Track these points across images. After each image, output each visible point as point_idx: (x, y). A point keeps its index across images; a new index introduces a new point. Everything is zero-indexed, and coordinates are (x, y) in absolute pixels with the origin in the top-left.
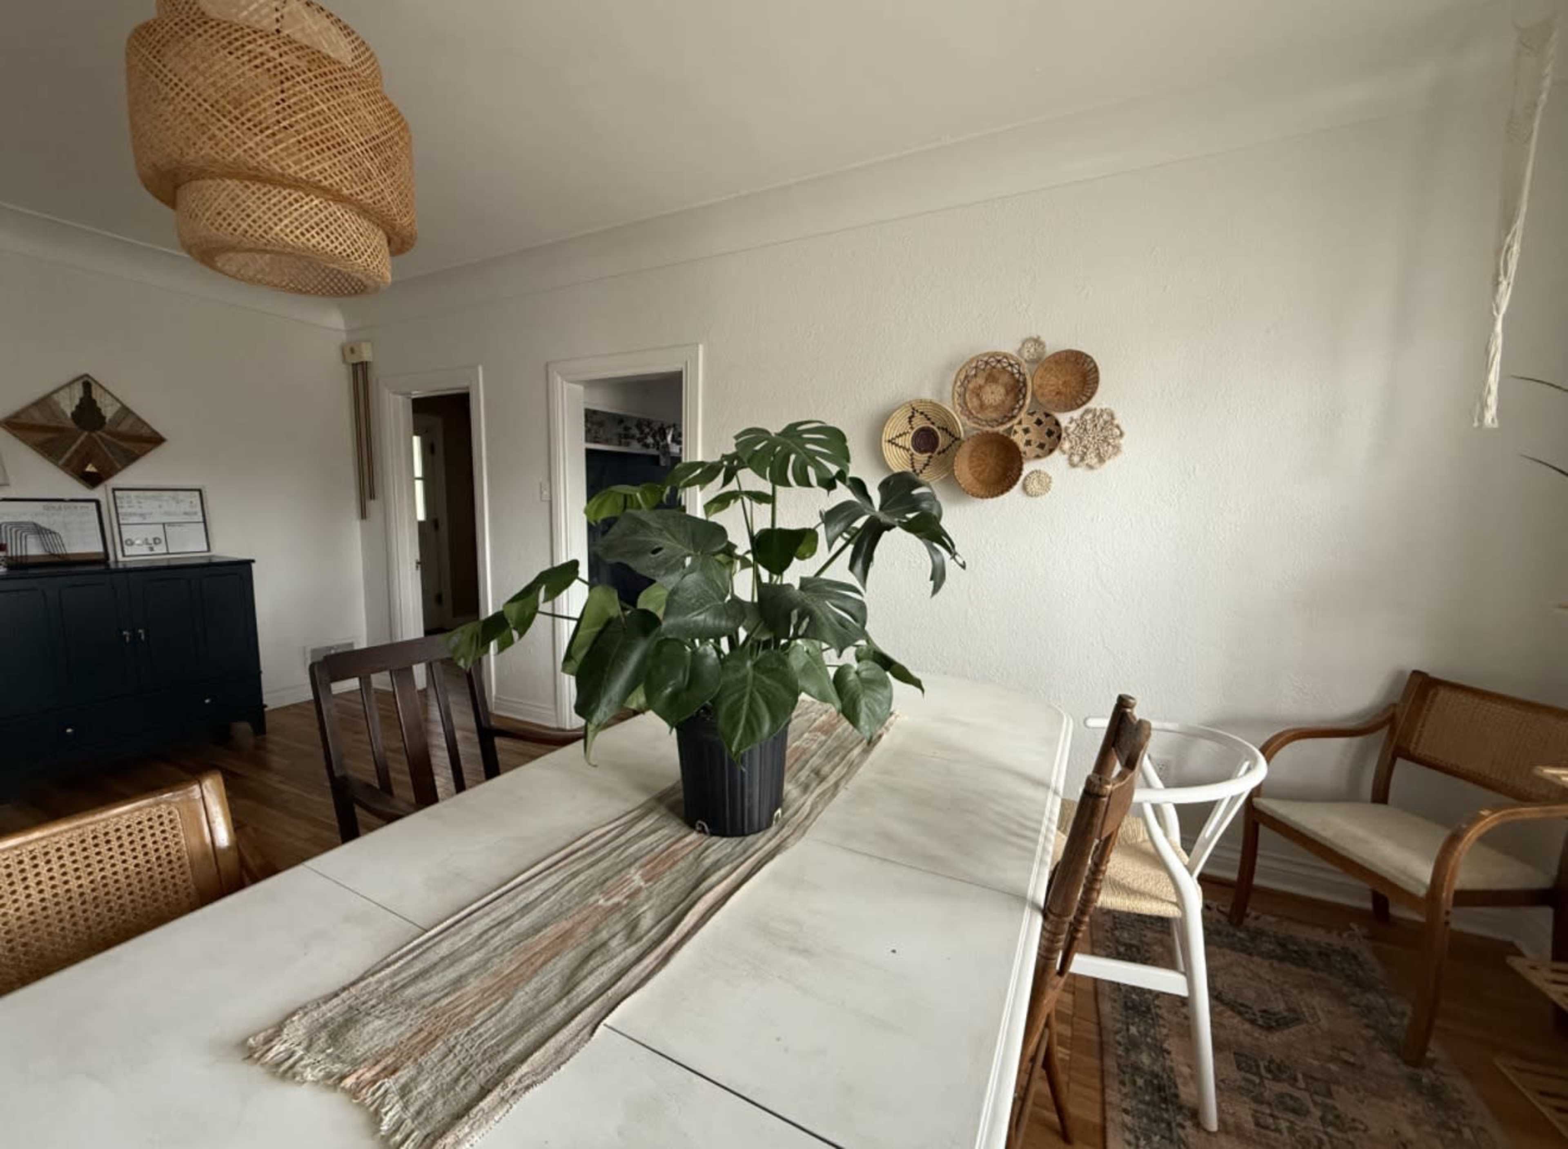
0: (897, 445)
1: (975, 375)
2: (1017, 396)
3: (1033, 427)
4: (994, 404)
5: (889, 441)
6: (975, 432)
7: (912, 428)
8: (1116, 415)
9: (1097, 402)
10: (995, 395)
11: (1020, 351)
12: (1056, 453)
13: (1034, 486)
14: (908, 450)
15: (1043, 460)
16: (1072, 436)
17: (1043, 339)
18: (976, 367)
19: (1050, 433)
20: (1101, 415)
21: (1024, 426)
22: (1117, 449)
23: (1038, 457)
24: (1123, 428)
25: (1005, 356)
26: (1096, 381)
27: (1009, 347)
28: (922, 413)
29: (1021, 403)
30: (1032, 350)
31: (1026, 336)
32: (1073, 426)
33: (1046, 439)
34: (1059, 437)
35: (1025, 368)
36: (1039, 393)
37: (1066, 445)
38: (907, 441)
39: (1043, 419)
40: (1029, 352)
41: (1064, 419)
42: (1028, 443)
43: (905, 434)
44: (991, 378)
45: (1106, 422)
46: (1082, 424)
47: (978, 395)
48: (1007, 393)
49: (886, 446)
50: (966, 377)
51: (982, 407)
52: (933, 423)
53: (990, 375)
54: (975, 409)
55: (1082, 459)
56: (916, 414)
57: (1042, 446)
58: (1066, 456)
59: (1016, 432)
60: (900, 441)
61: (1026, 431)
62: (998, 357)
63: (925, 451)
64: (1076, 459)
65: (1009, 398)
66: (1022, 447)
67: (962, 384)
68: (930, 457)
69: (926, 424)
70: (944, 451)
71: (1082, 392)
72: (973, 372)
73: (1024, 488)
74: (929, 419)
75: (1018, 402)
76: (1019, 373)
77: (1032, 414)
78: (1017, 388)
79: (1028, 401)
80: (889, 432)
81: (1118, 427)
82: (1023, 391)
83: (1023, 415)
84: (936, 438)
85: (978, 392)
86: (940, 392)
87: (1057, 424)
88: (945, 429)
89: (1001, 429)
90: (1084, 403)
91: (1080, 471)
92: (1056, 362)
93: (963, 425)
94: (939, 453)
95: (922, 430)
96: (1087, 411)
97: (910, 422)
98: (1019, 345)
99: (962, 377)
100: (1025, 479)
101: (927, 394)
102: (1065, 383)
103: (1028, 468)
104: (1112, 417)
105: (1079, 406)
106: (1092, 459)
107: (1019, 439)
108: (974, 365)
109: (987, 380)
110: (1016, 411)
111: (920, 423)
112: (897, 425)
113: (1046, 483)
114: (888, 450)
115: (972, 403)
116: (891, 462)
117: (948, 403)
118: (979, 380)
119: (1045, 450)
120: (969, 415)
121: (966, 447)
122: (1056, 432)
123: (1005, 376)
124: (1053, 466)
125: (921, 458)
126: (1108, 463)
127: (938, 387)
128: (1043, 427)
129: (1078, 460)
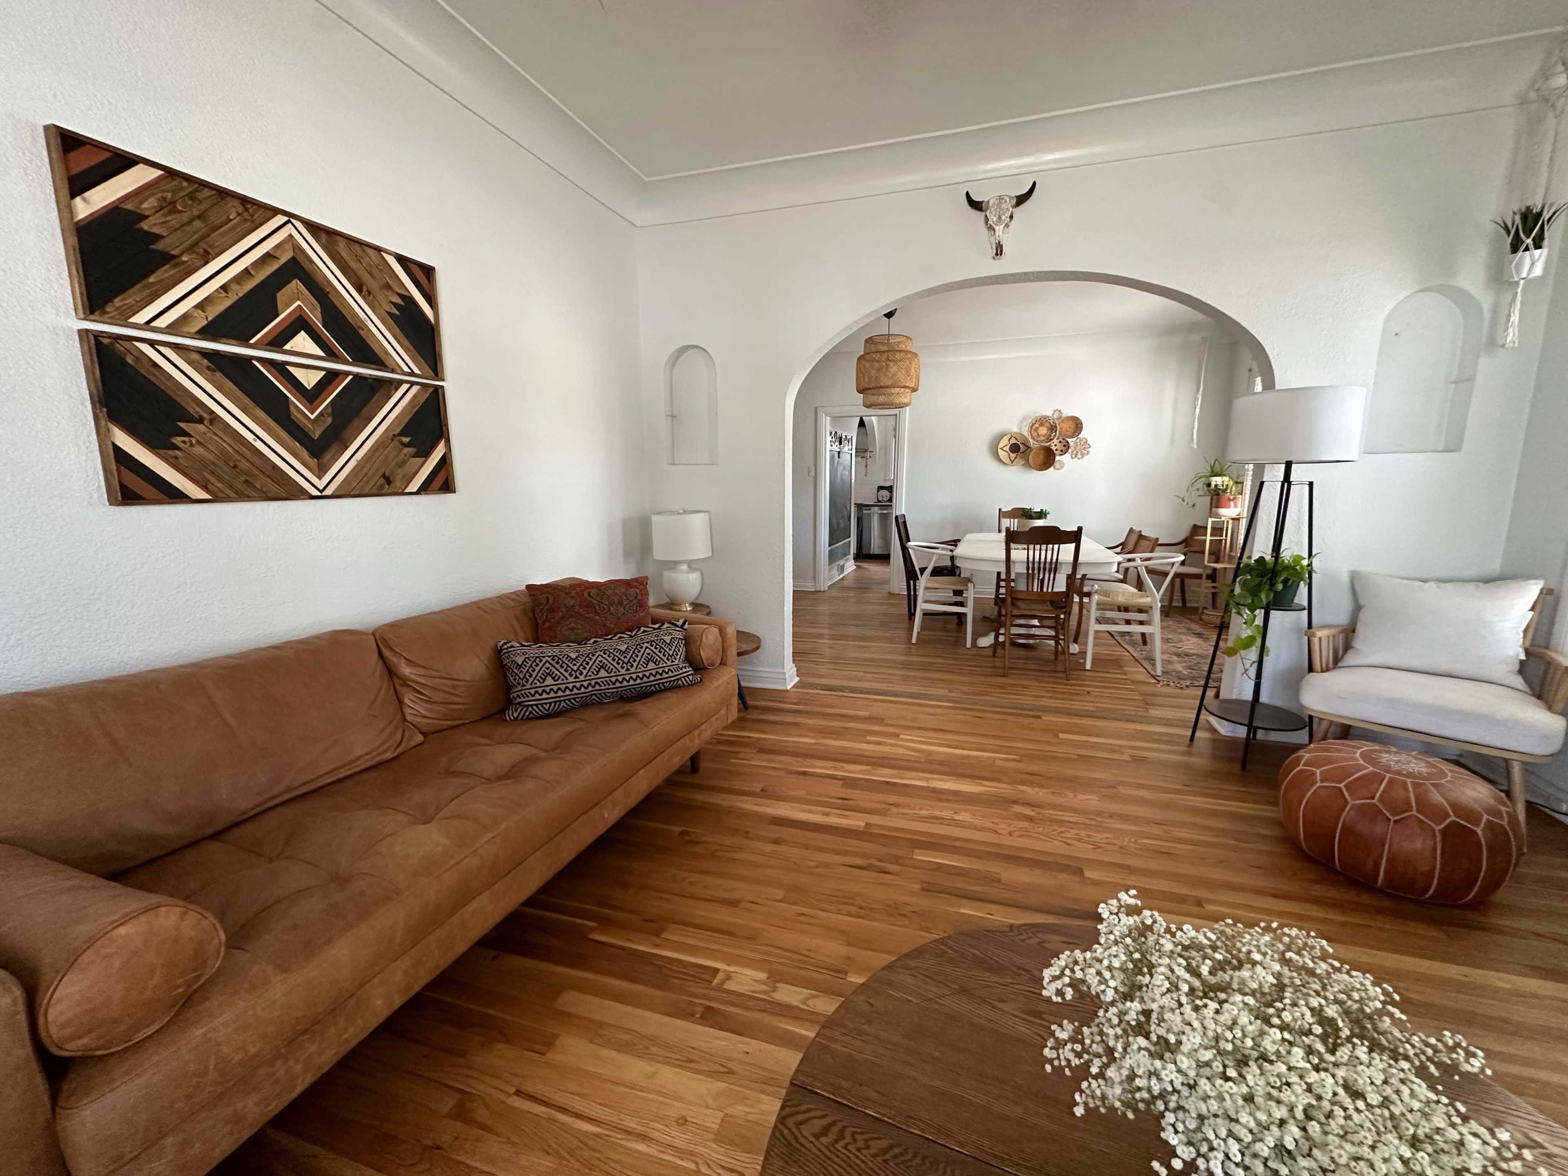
0: (1004, 450)
2: (1052, 431)
3: (1058, 444)
4: (1044, 434)
5: (1001, 449)
6: (1037, 445)
7: (1010, 443)
8: (1089, 441)
9: (1081, 435)
10: (1043, 431)
11: (1053, 415)
12: (1068, 453)
13: (1059, 466)
14: (1008, 452)
15: (1062, 456)
16: (1073, 447)
17: (1062, 411)
18: (1036, 420)
19: (1065, 446)
20: (1083, 441)
21: (1056, 444)
22: (1088, 453)
24: (1091, 446)
25: (1048, 417)
26: (1082, 427)
27: (1049, 413)
28: (1014, 437)
29: (1055, 434)
30: (1058, 415)
31: (1056, 409)
32: (1073, 444)
33: (1063, 448)
34: (1068, 448)
35: (1056, 421)
36: (1061, 431)
37: (1070, 451)
38: (1007, 448)
39: (1062, 441)
40: (1056, 415)
41: (1069, 440)
42: (1058, 450)
43: (1007, 446)
44: (1042, 425)
45: (1085, 443)
46: (1076, 444)
48: (1049, 430)
49: (999, 450)
50: (1032, 424)
51: (1038, 435)
52: (1019, 441)
53: (1041, 423)
54: (1036, 436)
56: (1012, 438)
58: (1071, 455)
59: (1052, 446)
60: (1004, 448)
62: (1046, 417)
63: (1016, 453)
65: (1050, 432)
66: (1055, 451)
67: (1031, 427)
68: (1018, 455)
69: (1016, 442)
70: (1024, 453)
71: (1076, 431)
72: (1035, 422)
73: (1055, 467)
74: (1017, 440)
75: (1053, 433)
76: (1053, 422)
77: (1058, 439)
78: (1053, 428)
79: (1057, 433)
80: (1001, 446)
81: (1089, 445)
82: (1055, 429)
83: (1055, 440)
84: (1020, 447)
85: (1036, 430)
86: (1021, 429)
87: (1068, 443)
88: (1024, 444)
89: (1046, 444)
90: (1077, 436)
91: (1076, 459)
92: (1067, 420)
93: (1031, 442)
94: (1022, 453)
95: (1014, 444)
96: (1078, 439)
97: (1009, 441)
98: (1053, 413)
99: (1030, 424)
100: (1056, 464)
101: (1015, 429)
102: (1070, 428)
103: (1057, 458)
104: (1087, 441)
105: (1075, 436)
106: (1079, 456)
107: (1054, 448)
109: (1040, 425)
110: (1053, 437)
111: (1013, 441)
112: (1004, 442)
113: (1062, 465)
114: (1001, 453)
115: (1035, 434)
116: (1001, 457)
117: (1026, 434)
118: (1037, 425)
119: (1063, 452)
120: (1034, 439)
121: (1033, 452)
122: (1067, 446)
123: (1047, 424)
124: (1065, 459)
125: (1013, 455)
126: (1086, 457)
127: (1020, 427)
128: (1062, 444)
129: (1075, 456)
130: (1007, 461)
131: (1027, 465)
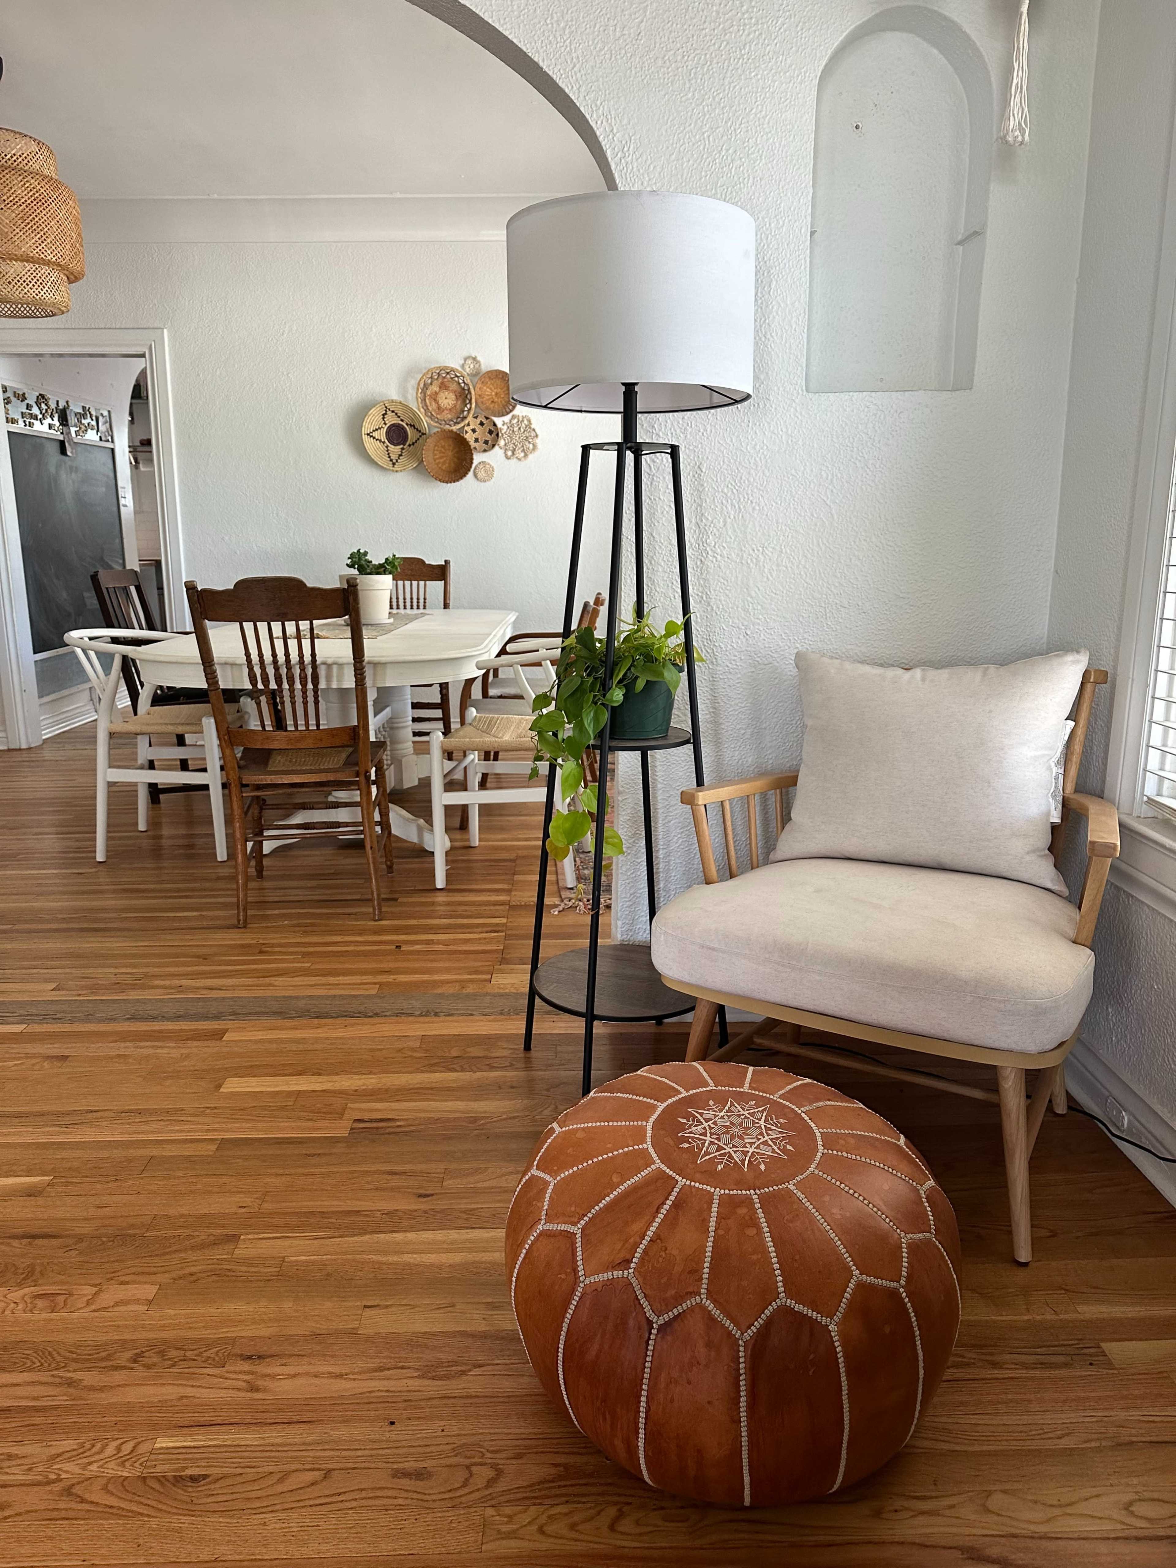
0: (374, 438)
1: (431, 384)
2: (464, 401)
3: (478, 428)
4: (449, 407)
5: (368, 434)
6: (437, 430)
7: (385, 424)
8: (532, 421)
9: (519, 411)
10: (448, 400)
11: (463, 366)
12: (497, 447)
13: (482, 474)
14: (384, 442)
15: (487, 454)
16: (505, 436)
17: (479, 358)
18: (431, 377)
19: (491, 432)
20: (523, 421)
21: (472, 427)
22: (535, 446)
23: (485, 451)
24: (537, 431)
25: (453, 370)
27: (454, 363)
28: (393, 412)
29: (468, 406)
30: (472, 366)
31: (467, 355)
32: (505, 427)
33: (488, 437)
34: (497, 435)
35: (470, 380)
36: (480, 400)
37: (502, 443)
38: (382, 435)
39: (485, 421)
40: (469, 368)
41: (499, 421)
42: (477, 440)
43: (380, 428)
44: (443, 386)
45: (526, 426)
46: (511, 426)
47: (435, 400)
48: (457, 399)
49: (365, 438)
50: (425, 385)
51: (437, 408)
52: (402, 420)
53: (442, 383)
54: (434, 410)
55: (513, 454)
56: (388, 412)
57: (486, 442)
58: (503, 451)
59: (467, 432)
60: (375, 434)
61: (474, 431)
62: (449, 371)
63: (398, 444)
64: (509, 453)
65: (459, 402)
66: (473, 444)
67: (422, 390)
68: (403, 449)
69: (397, 421)
70: (413, 444)
71: (508, 403)
72: (429, 381)
73: (475, 475)
74: (399, 417)
75: (466, 406)
76: (464, 382)
77: (476, 418)
78: (464, 395)
79: (473, 406)
80: (367, 428)
81: (534, 430)
82: (469, 397)
83: (470, 418)
84: (406, 432)
85: (434, 397)
86: (404, 394)
87: (495, 425)
88: (413, 426)
89: (455, 428)
90: (511, 411)
91: (514, 461)
92: (490, 378)
93: (425, 422)
94: (410, 445)
95: (393, 425)
96: (514, 417)
97: (383, 418)
98: (462, 362)
99: (422, 385)
100: (475, 469)
101: (394, 394)
102: (496, 394)
103: (477, 458)
104: (529, 421)
105: (508, 413)
106: (519, 453)
107: (470, 437)
108: (430, 376)
109: (440, 387)
110: (465, 413)
111: (391, 420)
112: (372, 421)
113: (487, 472)
114: (368, 442)
115: (432, 406)
116: (371, 452)
117: (414, 405)
118: (434, 388)
119: (489, 445)
120: (432, 417)
121: (430, 442)
122: (494, 432)
123: (454, 386)
124: (495, 456)
125: (395, 450)
126: (531, 456)
127: (403, 390)
128: (487, 428)
129: (511, 454)
130: (384, 461)
131: (421, 469)
